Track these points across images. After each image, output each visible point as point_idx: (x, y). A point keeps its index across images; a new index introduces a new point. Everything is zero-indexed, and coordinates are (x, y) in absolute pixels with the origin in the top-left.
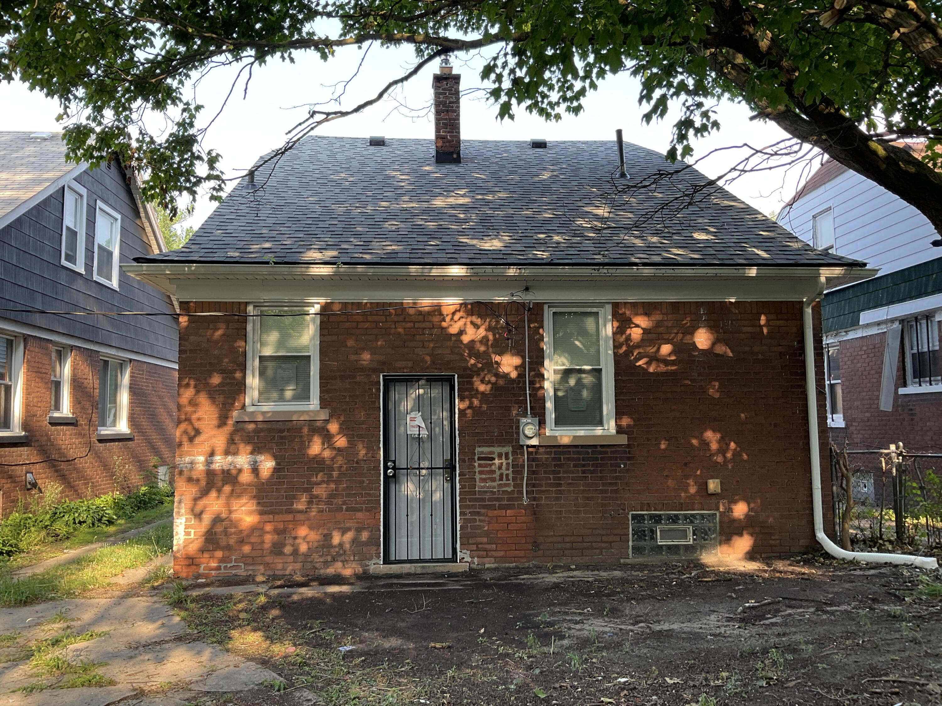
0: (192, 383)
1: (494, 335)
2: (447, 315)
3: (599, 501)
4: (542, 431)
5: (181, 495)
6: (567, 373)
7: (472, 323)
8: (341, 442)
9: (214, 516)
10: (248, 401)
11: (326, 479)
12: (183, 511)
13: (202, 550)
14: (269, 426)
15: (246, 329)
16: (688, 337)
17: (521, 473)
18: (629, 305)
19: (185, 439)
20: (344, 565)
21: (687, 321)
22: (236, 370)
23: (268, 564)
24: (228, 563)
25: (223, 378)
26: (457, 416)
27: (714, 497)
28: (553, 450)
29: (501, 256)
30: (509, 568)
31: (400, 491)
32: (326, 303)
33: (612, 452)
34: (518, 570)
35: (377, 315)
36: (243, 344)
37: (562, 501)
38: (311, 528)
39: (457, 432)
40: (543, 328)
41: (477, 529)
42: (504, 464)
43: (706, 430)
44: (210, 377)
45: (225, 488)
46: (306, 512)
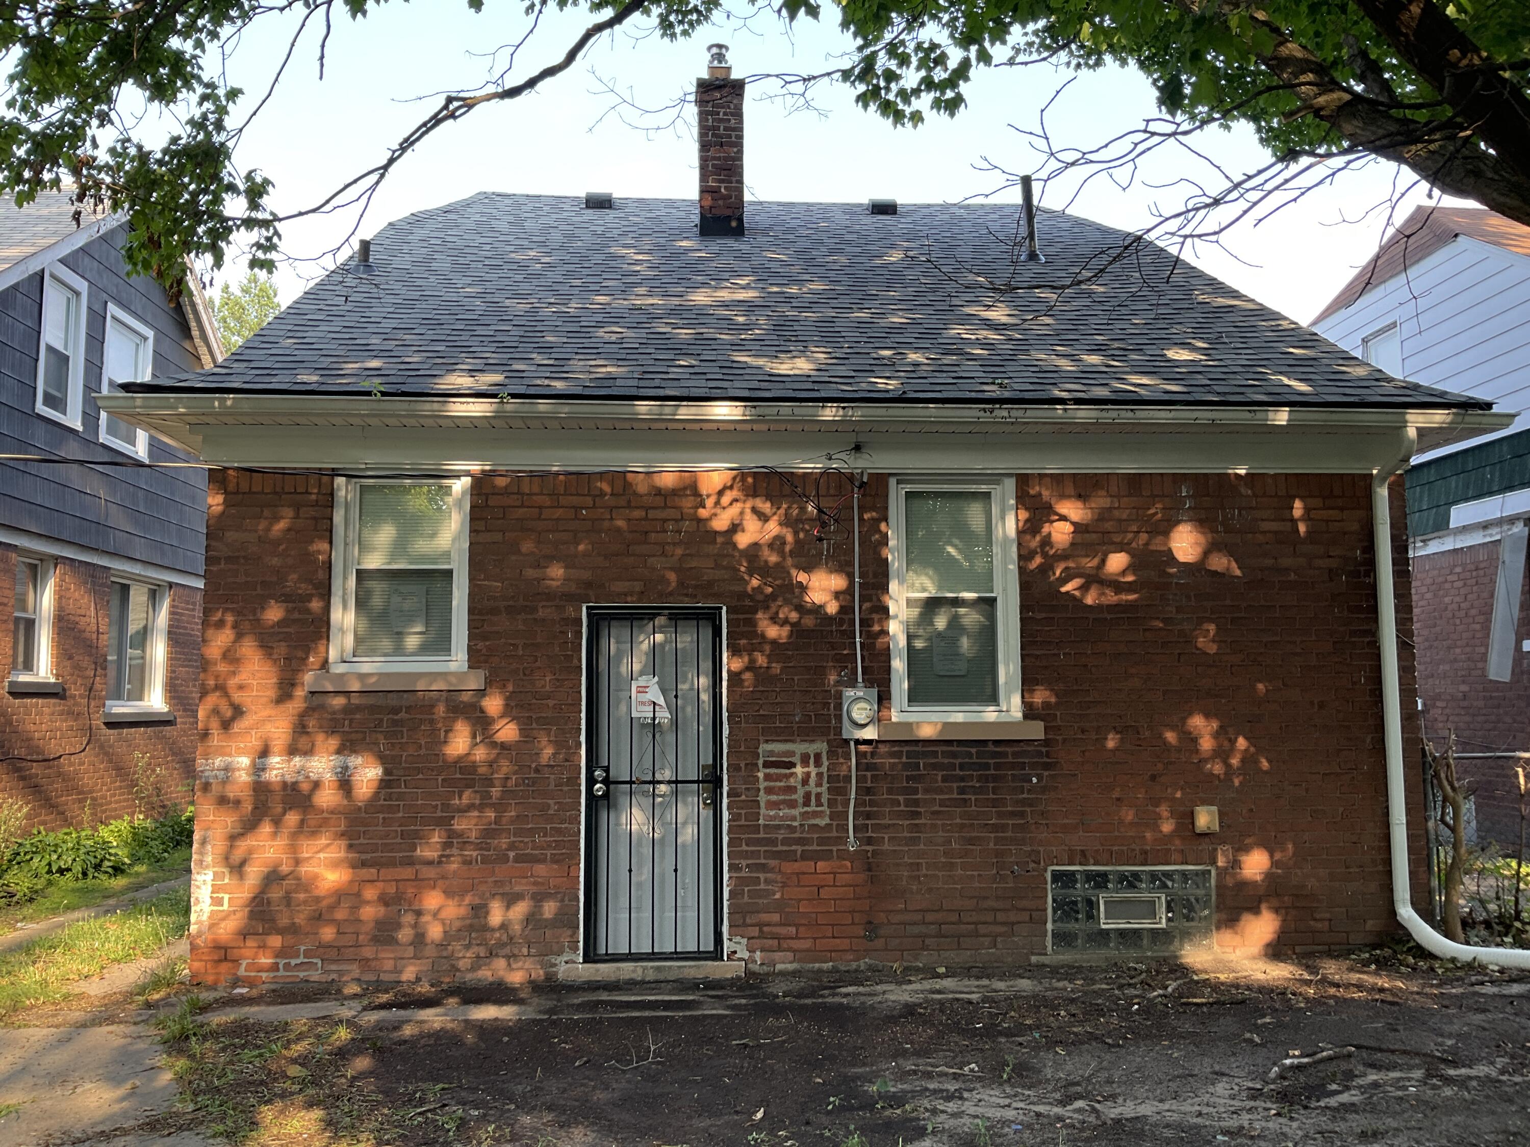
0: (230, 619)
1: (796, 533)
2: (708, 496)
3: (991, 845)
4: (884, 713)
5: (208, 829)
6: (932, 605)
7: (754, 510)
8: (508, 732)
9: (266, 870)
10: (333, 654)
11: (477, 802)
12: (209, 859)
13: (244, 934)
14: (370, 700)
15: (331, 519)
16: (1159, 539)
17: (844, 792)
18: (1049, 480)
19: (214, 724)
20: (509, 965)
21: (1156, 510)
22: (312, 595)
23: (368, 960)
24: (291, 958)
25: (288, 611)
26: (725, 684)
27: (1207, 840)
28: (905, 749)
29: (810, 386)
30: (820, 971)
31: (618, 824)
32: (483, 471)
33: (1015, 754)
34: (837, 976)
35: (578, 495)
36: (325, 546)
37: (922, 846)
38: (448, 893)
39: (725, 715)
40: (886, 519)
41: (760, 897)
42: (813, 775)
43: (1190, 714)
44: (263, 609)
45: (287, 817)
46: (440, 862)
